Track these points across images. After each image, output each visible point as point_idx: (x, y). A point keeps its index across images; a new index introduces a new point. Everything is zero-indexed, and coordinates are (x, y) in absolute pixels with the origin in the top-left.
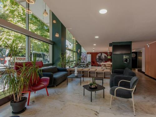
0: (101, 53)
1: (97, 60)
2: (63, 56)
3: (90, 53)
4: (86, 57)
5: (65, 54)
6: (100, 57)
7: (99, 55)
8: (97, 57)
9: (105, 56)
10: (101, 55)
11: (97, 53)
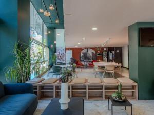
0: (87, 48)
1: (81, 59)
2: (23, 50)
3: (71, 49)
4: (64, 55)
5: (27, 47)
6: (85, 54)
7: (85, 51)
8: (82, 54)
9: (92, 53)
10: (88, 51)
11: (81, 49)
